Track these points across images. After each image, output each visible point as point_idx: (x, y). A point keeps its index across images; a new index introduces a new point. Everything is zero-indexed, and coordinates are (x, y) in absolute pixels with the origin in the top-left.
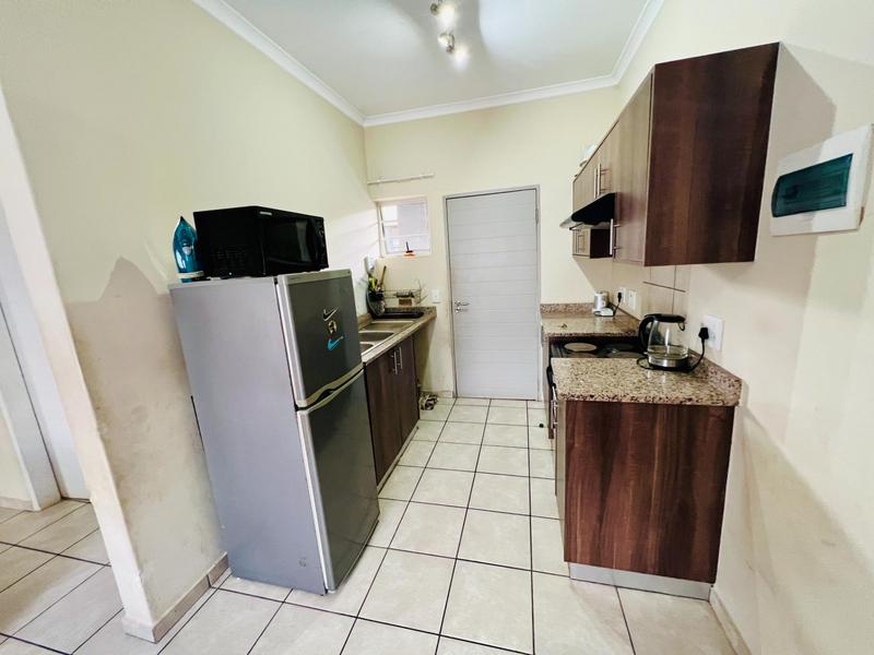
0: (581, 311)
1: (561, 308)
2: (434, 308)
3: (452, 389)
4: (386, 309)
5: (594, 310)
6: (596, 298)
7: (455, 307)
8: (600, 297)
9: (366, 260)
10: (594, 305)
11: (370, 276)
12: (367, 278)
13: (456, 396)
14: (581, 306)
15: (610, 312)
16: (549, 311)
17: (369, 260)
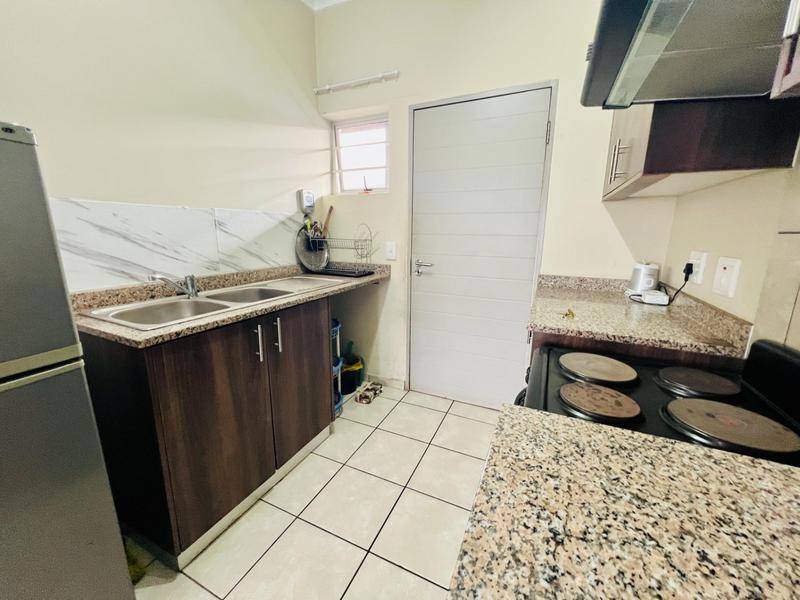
0: (606, 291)
1: (571, 284)
2: (388, 268)
3: (404, 378)
4: (329, 263)
5: (629, 292)
6: (636, 272)
7: (416, 268)
8: (644, 270)
9: (299, 194)
10: (631, 284)
11: (306, 216)
12: (301, 219)
13: (408, 389)
14: (606, 283)
15: (663, 298)
16: (552, 287)
17: (305, 195)
